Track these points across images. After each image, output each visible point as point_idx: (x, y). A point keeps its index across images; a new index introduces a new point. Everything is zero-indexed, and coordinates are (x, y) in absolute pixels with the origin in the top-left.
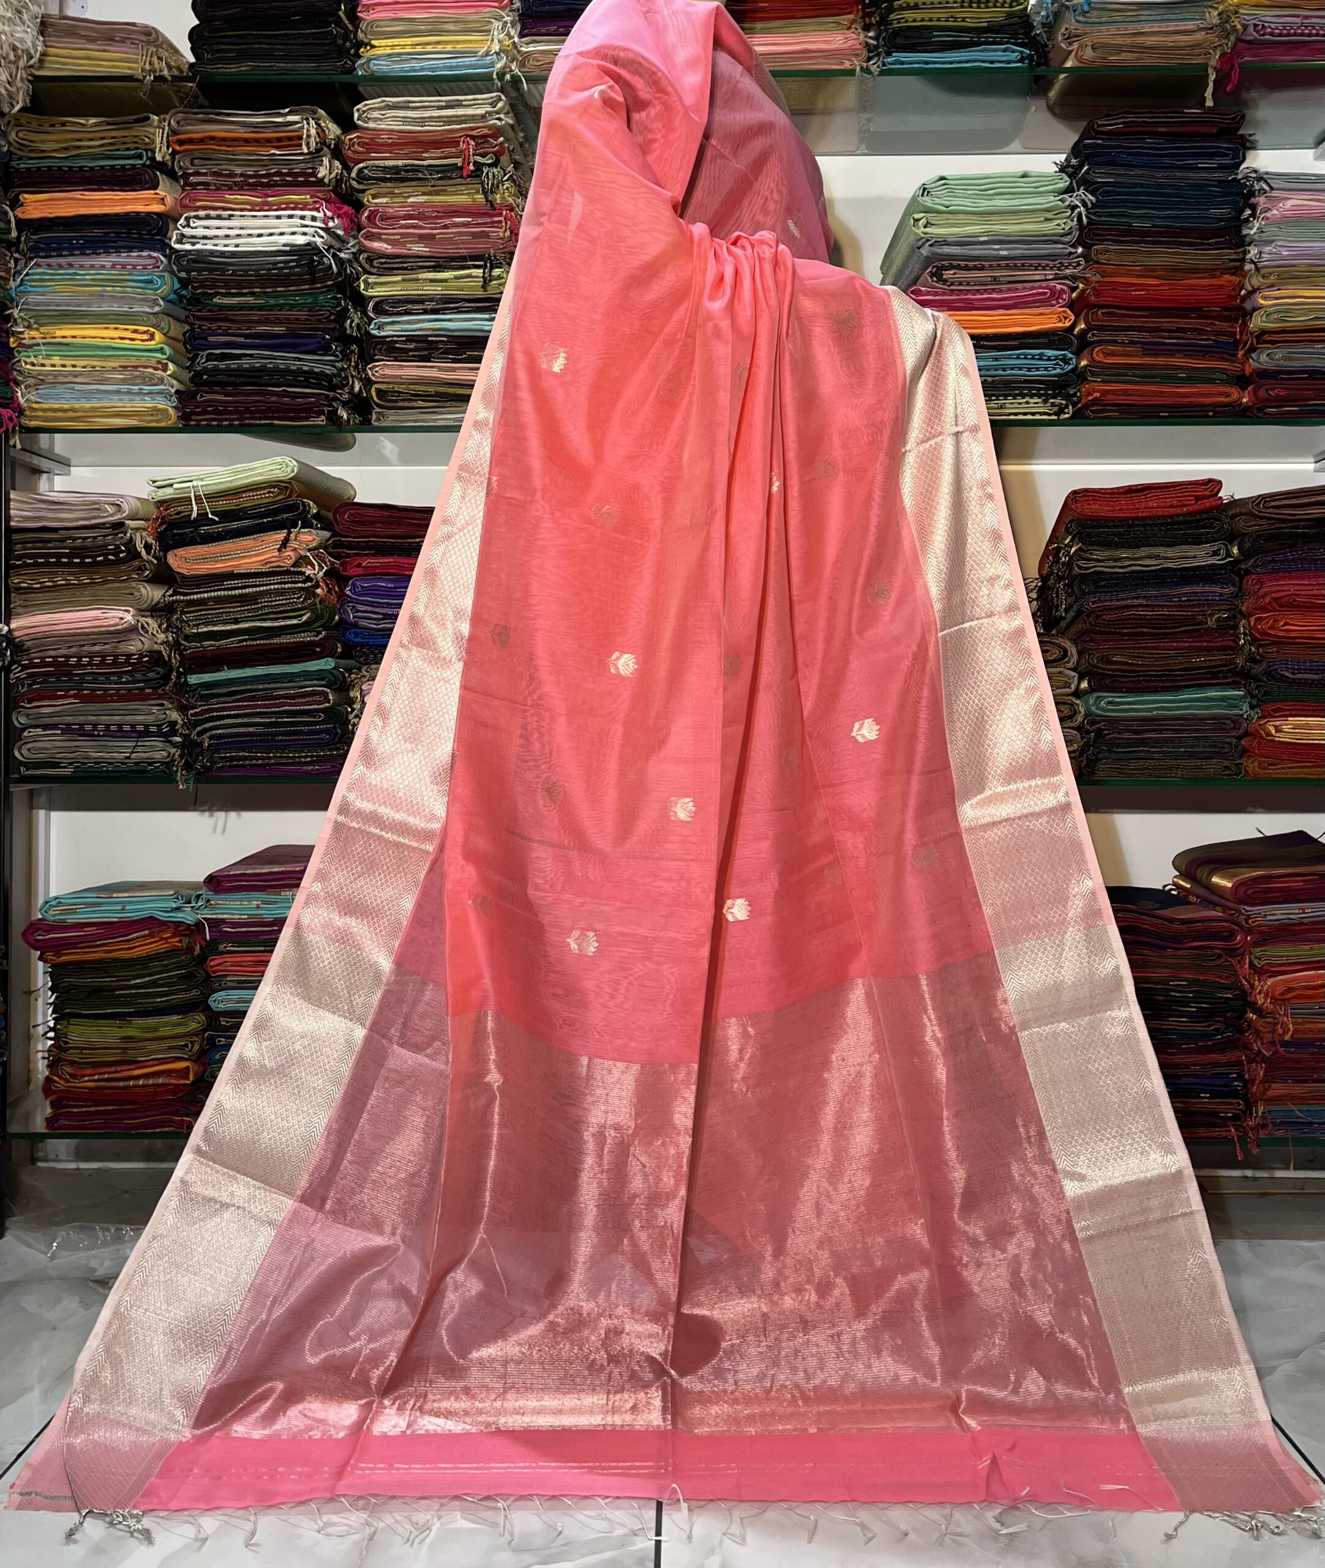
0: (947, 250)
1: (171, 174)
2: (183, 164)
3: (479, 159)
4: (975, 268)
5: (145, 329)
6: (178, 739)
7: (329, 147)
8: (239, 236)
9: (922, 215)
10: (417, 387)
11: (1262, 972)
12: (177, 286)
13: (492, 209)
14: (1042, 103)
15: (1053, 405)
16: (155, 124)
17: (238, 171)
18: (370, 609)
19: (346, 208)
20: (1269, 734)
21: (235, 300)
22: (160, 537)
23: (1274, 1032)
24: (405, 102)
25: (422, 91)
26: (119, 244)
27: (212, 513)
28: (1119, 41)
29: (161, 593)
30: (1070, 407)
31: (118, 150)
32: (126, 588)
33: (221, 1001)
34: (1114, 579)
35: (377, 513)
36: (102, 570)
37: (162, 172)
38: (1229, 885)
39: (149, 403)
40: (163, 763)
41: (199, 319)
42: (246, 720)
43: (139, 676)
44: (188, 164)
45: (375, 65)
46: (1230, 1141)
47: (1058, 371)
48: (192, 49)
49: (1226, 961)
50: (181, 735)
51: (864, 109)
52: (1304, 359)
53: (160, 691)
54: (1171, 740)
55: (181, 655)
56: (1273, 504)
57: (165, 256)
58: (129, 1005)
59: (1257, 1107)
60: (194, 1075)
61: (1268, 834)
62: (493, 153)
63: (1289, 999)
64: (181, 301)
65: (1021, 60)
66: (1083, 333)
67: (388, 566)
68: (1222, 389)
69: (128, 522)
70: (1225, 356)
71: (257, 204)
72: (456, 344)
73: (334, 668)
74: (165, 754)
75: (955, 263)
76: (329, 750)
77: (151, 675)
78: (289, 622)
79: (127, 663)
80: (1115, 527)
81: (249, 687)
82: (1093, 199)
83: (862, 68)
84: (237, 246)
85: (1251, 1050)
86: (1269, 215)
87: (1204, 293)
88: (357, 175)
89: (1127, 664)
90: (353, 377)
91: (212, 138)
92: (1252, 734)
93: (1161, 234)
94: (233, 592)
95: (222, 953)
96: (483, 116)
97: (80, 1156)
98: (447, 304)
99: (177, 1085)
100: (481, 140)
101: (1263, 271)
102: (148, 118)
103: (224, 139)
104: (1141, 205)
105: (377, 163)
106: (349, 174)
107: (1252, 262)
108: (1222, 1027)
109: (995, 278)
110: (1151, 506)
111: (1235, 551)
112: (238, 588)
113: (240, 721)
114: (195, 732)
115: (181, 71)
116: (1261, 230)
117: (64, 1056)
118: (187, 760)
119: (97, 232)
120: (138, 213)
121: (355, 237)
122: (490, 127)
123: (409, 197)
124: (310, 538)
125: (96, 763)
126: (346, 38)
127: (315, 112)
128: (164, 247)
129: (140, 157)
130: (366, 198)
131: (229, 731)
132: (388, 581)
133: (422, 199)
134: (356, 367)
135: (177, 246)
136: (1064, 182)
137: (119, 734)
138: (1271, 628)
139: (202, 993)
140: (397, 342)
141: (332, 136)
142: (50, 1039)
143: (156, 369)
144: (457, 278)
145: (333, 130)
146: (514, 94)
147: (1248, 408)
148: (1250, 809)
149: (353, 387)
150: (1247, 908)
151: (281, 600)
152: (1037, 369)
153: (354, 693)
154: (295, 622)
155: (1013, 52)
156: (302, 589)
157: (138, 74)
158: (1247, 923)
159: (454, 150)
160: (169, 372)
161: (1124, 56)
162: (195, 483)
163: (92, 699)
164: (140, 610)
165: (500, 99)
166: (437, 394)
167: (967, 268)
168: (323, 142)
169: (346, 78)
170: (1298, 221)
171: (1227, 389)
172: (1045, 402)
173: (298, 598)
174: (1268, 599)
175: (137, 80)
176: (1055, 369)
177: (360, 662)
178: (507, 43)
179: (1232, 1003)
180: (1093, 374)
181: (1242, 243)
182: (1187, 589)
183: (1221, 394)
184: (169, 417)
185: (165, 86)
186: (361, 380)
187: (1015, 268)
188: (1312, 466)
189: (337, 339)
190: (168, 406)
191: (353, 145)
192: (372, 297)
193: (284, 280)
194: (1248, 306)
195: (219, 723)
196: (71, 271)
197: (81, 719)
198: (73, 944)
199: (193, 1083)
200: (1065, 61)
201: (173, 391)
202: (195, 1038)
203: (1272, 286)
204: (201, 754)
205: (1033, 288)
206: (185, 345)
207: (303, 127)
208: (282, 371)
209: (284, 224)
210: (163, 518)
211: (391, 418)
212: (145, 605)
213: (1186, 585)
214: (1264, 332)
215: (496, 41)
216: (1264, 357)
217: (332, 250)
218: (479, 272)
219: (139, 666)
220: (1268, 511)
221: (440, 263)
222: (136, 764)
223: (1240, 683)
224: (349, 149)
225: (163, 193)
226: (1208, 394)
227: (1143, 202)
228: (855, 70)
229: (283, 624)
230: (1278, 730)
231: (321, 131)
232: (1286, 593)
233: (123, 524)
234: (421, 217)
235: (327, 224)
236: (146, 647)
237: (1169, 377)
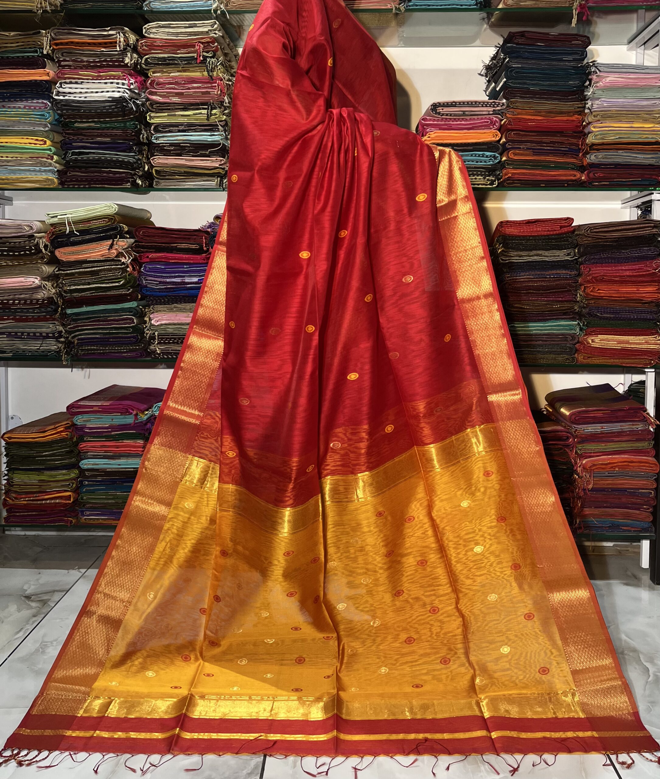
1: (52, 60)
2: (58, 55)
3: (205, 54)
5: (42, 139)
6: (62, 339)
8: (86, 92)
10: (175, 169)
11: (582, 457)
12: (57, 117)
13: (212, 79)
15: (488, 180)
16: (44, 35)
17: (85, 59)
18: (153, 279)
19: (139, 78)
20: (588, 343)
21: (85, 125)
22: (52, 242)
24: (169, 24)
25: (177, 19)
26: (27, 96)
27: (76, 231)
29: (53, 269)
30: (497, 181)
31: (25, 48)
32: (35, 267)
33: (86, 464)
34: (519, 265)
35: (156, 231)
36: (23, 258)
37: (47, 59)
38: (568, 413)
39: (44, 176)
40: (55, 352)
41: (68, 134)
42: (94, 331)
43: (43, 309)
44: (60, 55)
45: (153, 5)
47: (491, 163)
49: (565, 450)
50: (64, 337)
52: (613, 158)
53: (53, 317)
54: (542, 345)
55: (63, 299)
56: (595, 230)
57: (50, 102)
58: (43, 465)
59: (576, 519)
60: (74, 498)
61: (592, 385)
62: (212, 51)
63: (593, 470)
64: (59, 125)
65: (476, 5)
66: (505, 143)
67: (161, 258)
68: (572, 173)
69: (36, 235)
70: (574, 156)
71: (95, 76)
72: (194, 147)
73: (138, 306)
74: (56, 347)
76: (135, 346)
77: (49, 309)
78: (114, 285)
79: (37, 303)
80: (520, 240)
81: (96, 315)
83: (396, 8)
84: (86, 97)
86: (598, 85)
87: (565, 124)
88: (145, 62)
89: (521, 307)
91: (72, 42)
92: (580, 343)
93: (544, 94)
94: (87, 270)
95: (86, 441)
96: (207, 32)
98: (190, 127)
99: (66, 504)
100: (207, 44)
101: (594, 113)
102: (40, 32)
103: (78, 43)
104: (536, 79)
105: (154, 55)
106: (141, 61)
107: (589, 108)
108: (562, 481)
109: (463, 112)
110: (539, 230)
112: (89, 268)
113: (91, 332)
114: (70, 337)
115: (56, 7)
116: (594, 93)
117: (12, 488)
118: (67, 350)
119: (16, 90)
120: (36, 81)
121: (144, 92)
122: (210, 38)
123: (170, 73)
124: (124, 244)
125: (23, 351)
127: (123, 29)
128: (49, 98)
129: (36, 52)
130: (150, 74)
131: (87, 336)
132: (162, 265)
133: (177, 74)
134: (146, 158)
135: (56, 97)
137: (34, 337)
138: (592, 291)
139: (76, 460)
140: (165, 146)
141: (132, 42)
142: (5, 480)
143: (48, 159)
144: (194, 114)
145: (132, 38)
146: (224, 19)
147: (584, 182)
149: (144, 168)
150: (576, 426)
151: (109, 274)
152: (481, 162)
153: (146, 319)
154: (117, 284)
156: (120, 268)
157: (34, 9)
158: (575, 433)
159: (193, 49)
160: (54, 160)
161: (528, 3)
162: (68, 216)
163: (21, 320)
164: (42, 278)
165: (216, 24)
166: (185, 172)
168: (128, 45)
169: (138, 11)
170: (612, 89)
171: (575, 173)
172: (484, 178)
173: (118, 273)
174: (591, 277)
175: (35, 12)
176: (489, 162)
177: (149, 303)
179: (566, 471)
180: (508, 164)
181: (584, 99)
182: (554, 272)
183: (571, 175)
184: (54, 183)
185: (48, 15)
186: (148, 165)
188: (621, 206)
189: (135, 145)
190: (54, 177)
191: (143, 46)
192: (153, 123)
193: (109, 115)
194: (586, 131)
195: (82, 332)
196: (4, 110)
197: (16, 330)
199: (73, 502)
200: (498, 5)
201: (56, 170)
202: (74, 481)
203: (599, 120)
204: (74, 347)
205: (482, 119)
206: (61, 147)
207: (117, 37)
208: (109, 160)
209: (109, 87)
210: (53, 232)
211: (163, 184)
212: (44, 276)
213: (554, 270)
214: (593, 145)
216: (593, 157)
217: (133, 100)
218: (205, 111)
219: (42, 305)
220: (592, 234)
221: (186, 107)
222: (43, 352)
223: (576, 318)
224: (141, 48)
225: (48, 71)
226: (565, 175)
227: (536, 77)
228: (392, 9)
229: (111, 285)
230: (593, 341)
231: (126, 39)
232: (599, 275)
233: (33, 236)
234: (176, 83)
235: (129, 87)
236: (46, 296)
237: (546, 166)
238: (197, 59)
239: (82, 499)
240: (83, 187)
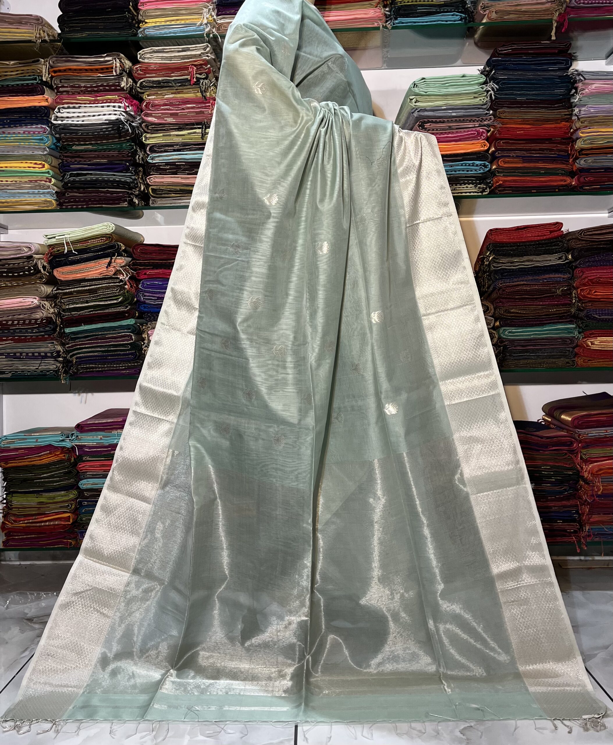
0: (426, 113)
1: (51, 87)
2: (56, 82)
3: (198, 76)
4: (440, 122)
5: (40, 162)
6: (61, 359)
7: (126, 72)
8: (84, 116)
9: (414, 97)
10: (171, 187)
11: (587, 461)
12: (55, 141)
13: (205, 100)
14: (472, 41)
15: (479, 188)
16: (43, 63)
17: (83, 85)
18: (151, 295)
19: (135, 101)
20: (588, 346)
21: (83, 147)
22: (50, 262)
23: (593, 490)
24: (162, 49)
25: (171, 44)
26: (27, 121)
27: (74, 250)
28: (509, 9)
29: (51, 289)
30: (488, 189)
31: (25, 76)
32: (34, 287)
33: (85, 484)
34: (511, 272)
35: (154, 248)
36: (23, 279)
37: (46, 87)
38: (570, 419)
39: (43, 198)
40: (54, 371)
41: (66, 157)
42: (93, 349)
43: (41, 329)
44: (59, 82)
45: (147, 31)
46: (572, 543)
47: (482, 171)
48: (59, 26)
49: (569, 456)
50: (62, 357)
51: (385, 46)
52: (603, 162)
53: (52, 336)
54: (541, 349)
55: (61, 319)
56: (588, 233)
57: (48, 127)
58: (41, 487)
59: (585, 527)
60: (73, 520)
61: (588, 394)
62: (205, 73)
63: (600, 474)
64: (57, 149)
65: (461, 20)
66: (494, 152)
67: (159, 274)
68: (561, 178)
69: (34, 256)
70: (563, 162)
71: (92, 101)
72: (189, 166)
73: (134, 324)
74: (55, 366)
75: (430, 120)
76: (133, 363)
77: (47, 329)
78: (112, 302)
79: (36, 323)
80: (511, 246)
81: (94, 334)
82: (497, 87)
83: (383, 26)
84: (83, 121)
85: (582, 499)
86: (583, 92)
87: (552, 131)
88: (140, 85)
89: (518, 313)
90: (140, 183)
91: (70, 69)
92: (579, 346)
93: (531, 103)
94: (85, 288)
95: (85, 461)
96: (200, 55)
97: (21, 558)
98: (185, 147)
99: (65, 525)
100: (199, 67)
101: (581, 120)
102: (39, 60)
103: (75, 70)
104: (521, 89)
105: (149, 79)
106: (136, 85)
107: (576, 115)
108: (568, 488)
109: (450, 126)
110: (529, 236)
111: (570, 257)
112: (88, 286)
113: (90, 350)
114: (69, 356)
115: (54, 37)
116: (580, 100)
117: (10, 512)
118: (65, 369)
119: (16, 116)
120: (35, 107)
121: (140, 115)
122: (203, 60)
123: (165, 95)
124: (121, 261)
125: (22, 371)
126: (133, 19)
127: (119, 55)
128: (48, 122)
129: (35, 79)
130: (145, 97)
131: (86, 355)
132: (159, 281)
133: (171, 96)
134: (142, 178)
135: (55, 122)
136: (483, 79)
137: (32, 357)
138: (588, 294)
139: (75, 481)
140: (161, 166)
141: (127, 67)
142: (4, 503)
143: (46, 181)
144: (189, 134)
145: (128, 64)
146: (215, 44)
147: (575, 187)
148: (580, 382)
149: (140, 188)
150: (579, 430)
151: (109, 291)
152: (471, 171)
153: (145, 336)
154: (115, 302)
155: (457, 16)
156: (118, 286)
157: (33, 39)
158: (579, 438)
159: (186, 72)
160: (52, 183)
161: (512, 16)
162: (66, 236)
163: (19, 341)
164: (41, 298)
165: (208, 46)
166: (181, 190)
167: (436, 122)
168: (123, 70)
169: (133, 38)
170: (599, 94)
171: (565, 178)
172: (476, 186)
173: (116, 290)
174: (586, 280)
175: (33, 42)
176: (480, 170)
177: (147, 320)
178: (211, 19)
179: (572, 476)
180: (498, 172)
181: (571, 106)
182: (547, 276)
183: (562, 180)
184: (53, 204)
185: (46, 45)
186: (144, 184)
187: (460, 121)
188: (607, 215)
189: (132, 165)
190: (52, 199)
191: (138, 71)
192: (149, 144)
193: (106, 137)
194: (574, 137)
195: (80, 351)
196: (4, 136)
197: (15, 350)
198: (13, 458)
199: (72, 524)
200: (482, 20)
201: (54, 192)
202: (73, 502)
203: (586, 127)
204: (72, 366)
205: (468, 131)
206: (59, 170)
207: (113, 63)
208: (106, 181)
209: (106, 110)
210: (51, 253)
211: (159, 202)
212: (44, 295)
213: (547, 274)
214: (582, 149)
215: (205, 18)
216: (582, 162)
217: (129, 122)
218: (200, 131)
219: (41, 325)
220: (586, 237)
221: (181, 127)
222: (41, 371)
223: (573, 321)
224: (136, 72)
225: (47, 97)
226: (556, 181)
227: (522, 87)
228: (379, 27)
229: (109, 303)
230: (592, 343)
231: (122, 64)
232: (595, 277)
233: (32, 257)
234: (171, 104)
235: (126, 109)
236: (44, 315)
237: (536, 172)
238: (190, 80)
239: (82, 520)
240: (82, 208)
